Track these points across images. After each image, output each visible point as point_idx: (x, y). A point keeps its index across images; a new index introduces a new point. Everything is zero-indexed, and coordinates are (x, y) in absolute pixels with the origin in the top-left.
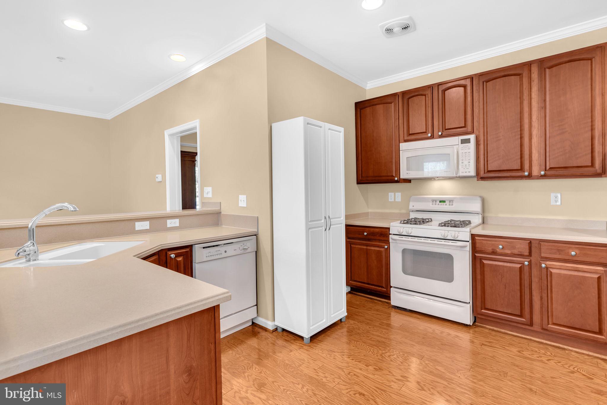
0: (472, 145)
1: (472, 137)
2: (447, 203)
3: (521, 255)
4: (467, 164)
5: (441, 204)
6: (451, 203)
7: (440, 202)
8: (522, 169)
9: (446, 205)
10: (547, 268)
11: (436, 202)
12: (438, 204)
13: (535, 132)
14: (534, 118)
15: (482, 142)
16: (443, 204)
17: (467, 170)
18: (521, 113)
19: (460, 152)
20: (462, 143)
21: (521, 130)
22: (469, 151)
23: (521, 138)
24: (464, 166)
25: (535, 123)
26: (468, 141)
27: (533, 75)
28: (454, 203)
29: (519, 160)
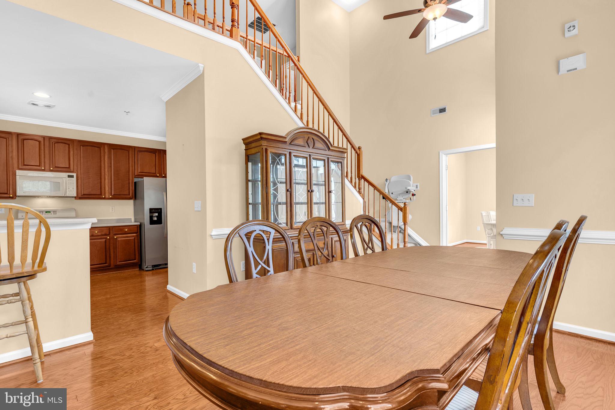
0: (75, 179)
1: (75, 175)
2: (52, 213)
3: (106, 235)
4: (72, 190)
5: (47, 214)
6: (55, 213)
7: (46, 212)
8: (101, 194)
9: (51, 214)
10: (116, 238)
11: (42, 212)
12: (45, 214)
13: (107, 177)
14: (106, 170)
15: (80, 178)
16: (49, 214)
17: (72, 193)
18: (101, 166)
19: (67, 182)
20: (68, 177)
21: (100, 175)
22: (73, 182)
23: (101, 179)
24: (70, 190)
25: (107, 173)
26: (72, 177)
27: (106, 150)
28: (57, 213)
29: (100, 190)
